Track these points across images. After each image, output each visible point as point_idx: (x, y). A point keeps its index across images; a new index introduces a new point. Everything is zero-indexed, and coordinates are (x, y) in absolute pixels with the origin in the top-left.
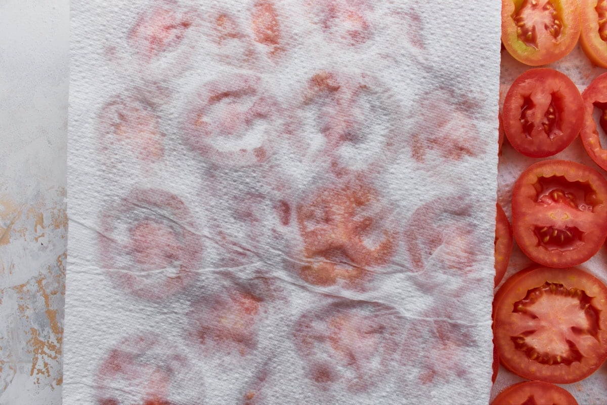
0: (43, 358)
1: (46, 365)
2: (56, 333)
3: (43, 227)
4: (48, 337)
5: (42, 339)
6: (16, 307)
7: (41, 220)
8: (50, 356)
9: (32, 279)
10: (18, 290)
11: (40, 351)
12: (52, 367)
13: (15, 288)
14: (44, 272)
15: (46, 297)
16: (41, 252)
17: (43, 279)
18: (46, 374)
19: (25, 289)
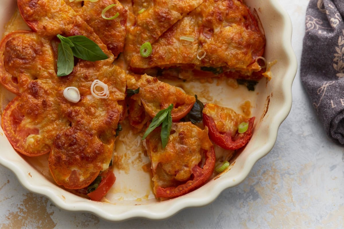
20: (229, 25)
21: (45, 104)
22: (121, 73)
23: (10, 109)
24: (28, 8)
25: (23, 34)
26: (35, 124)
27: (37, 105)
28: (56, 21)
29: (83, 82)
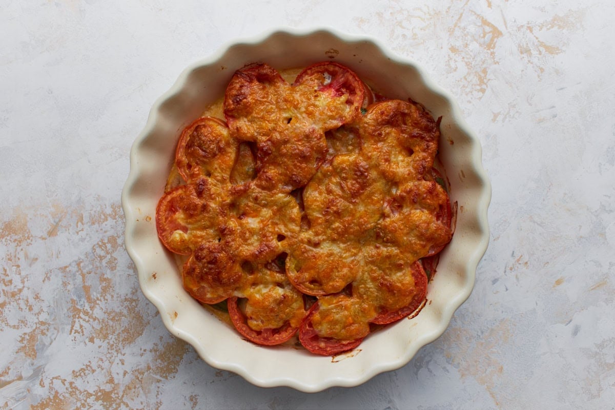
0: (79, 321)
1: (81, 326)
2: (89, 303)
3: (83, 224)
4: (83, 306)
5: (79, 307)
6: (61, 283)
7: (81, 219)
8: (84, 320)
9: (73, 262)
10: (62, 270)
11: (77, 316)
12: (85, 328)
13: (61, 268)
14: (83, 257)
15: (83, 276)
16: (81, 242)
17: (81, 262)
18: (81, 334)
19: (68, 269)
20: (421, 210)
21: (205, 208)
22: (293, 207)
23: (171, 195)
24: (231, 102)
25: (217, 124)
26: (187, 222)
27: (196, 205)
28: (253, 127)
29: (250, 201)
